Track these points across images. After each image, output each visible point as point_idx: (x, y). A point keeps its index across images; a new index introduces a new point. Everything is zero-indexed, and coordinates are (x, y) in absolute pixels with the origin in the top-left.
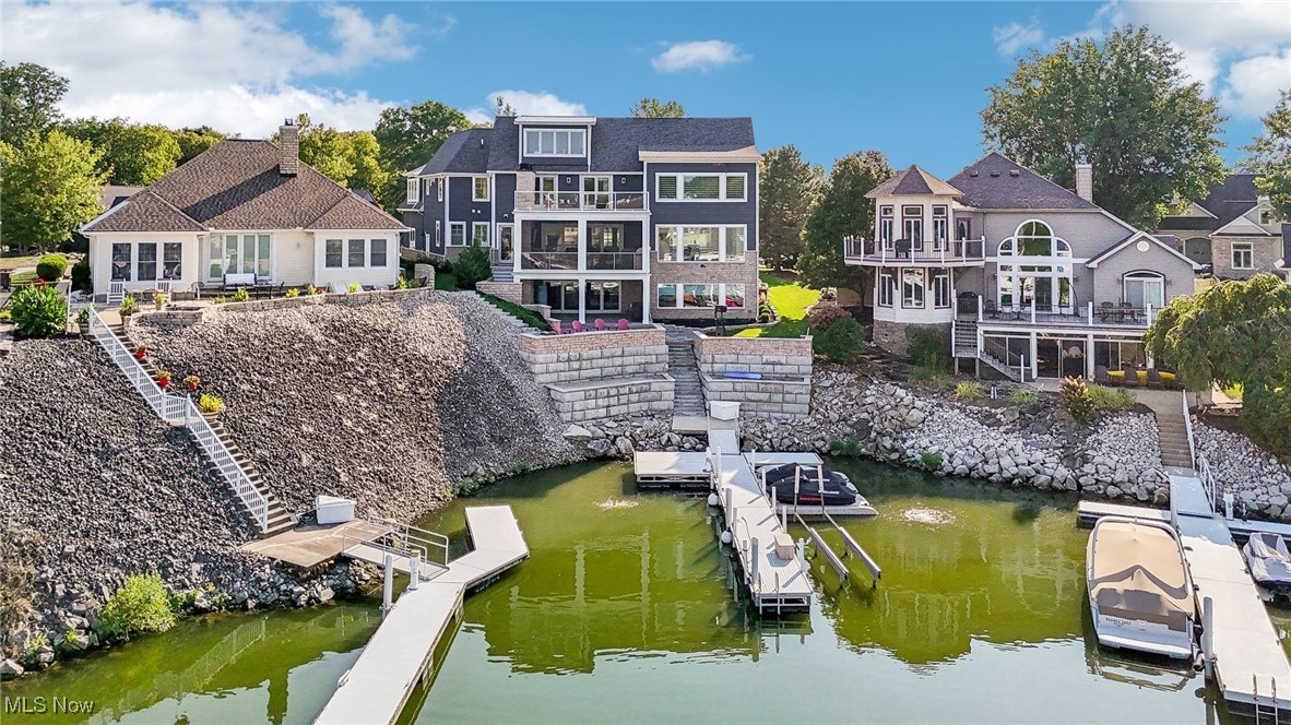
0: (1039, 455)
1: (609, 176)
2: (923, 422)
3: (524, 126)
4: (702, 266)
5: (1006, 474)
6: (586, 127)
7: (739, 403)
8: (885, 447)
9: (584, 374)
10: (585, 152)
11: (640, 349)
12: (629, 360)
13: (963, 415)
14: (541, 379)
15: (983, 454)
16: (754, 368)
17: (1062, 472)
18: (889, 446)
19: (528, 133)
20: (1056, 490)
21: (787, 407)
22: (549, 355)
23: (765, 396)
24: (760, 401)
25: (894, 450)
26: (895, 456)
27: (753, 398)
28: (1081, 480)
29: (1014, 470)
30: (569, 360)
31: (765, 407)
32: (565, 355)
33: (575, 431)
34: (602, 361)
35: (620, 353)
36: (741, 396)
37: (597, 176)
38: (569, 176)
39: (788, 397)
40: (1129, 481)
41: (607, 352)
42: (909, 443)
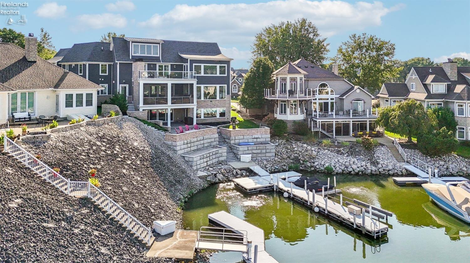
0: (364, 163)
1: (169, 64)
2: (317, 155)
3: (132, 42)
4: (211, 101)
5: (356, 171)
6: (159, 43)
7: (251, 155)
8: (308, 166)
9: (192, 149)
10: (159, 54)
11: (209, 136)
12: (205, 141)
13: (329, 152)
14: (180, 152)
15: (345, 165)
16: (250, 141)
17: (374, 168)
18: (310, 166)
19: (134, 45)
20: (373, 175)
21: (267, 155)
22: (180, 142)
23: (259, 151)
24: (258, 153)
25: (312, 167)
26: (313, 169)
27: (255, 152)
28: (380, 170)
29: (358, 169)
30: (187, 144)
31: (260, 155)
32: (186, 142)
33: (201, 174)
34: (197, 143)
35: (202, 139)
36: (250, 152)
37: (164, 64)
38: (152, 64)
39: (268, 151)
40: (393, 169)
41: (199, 139)
42: (316, 163)
